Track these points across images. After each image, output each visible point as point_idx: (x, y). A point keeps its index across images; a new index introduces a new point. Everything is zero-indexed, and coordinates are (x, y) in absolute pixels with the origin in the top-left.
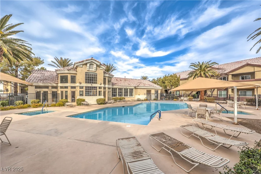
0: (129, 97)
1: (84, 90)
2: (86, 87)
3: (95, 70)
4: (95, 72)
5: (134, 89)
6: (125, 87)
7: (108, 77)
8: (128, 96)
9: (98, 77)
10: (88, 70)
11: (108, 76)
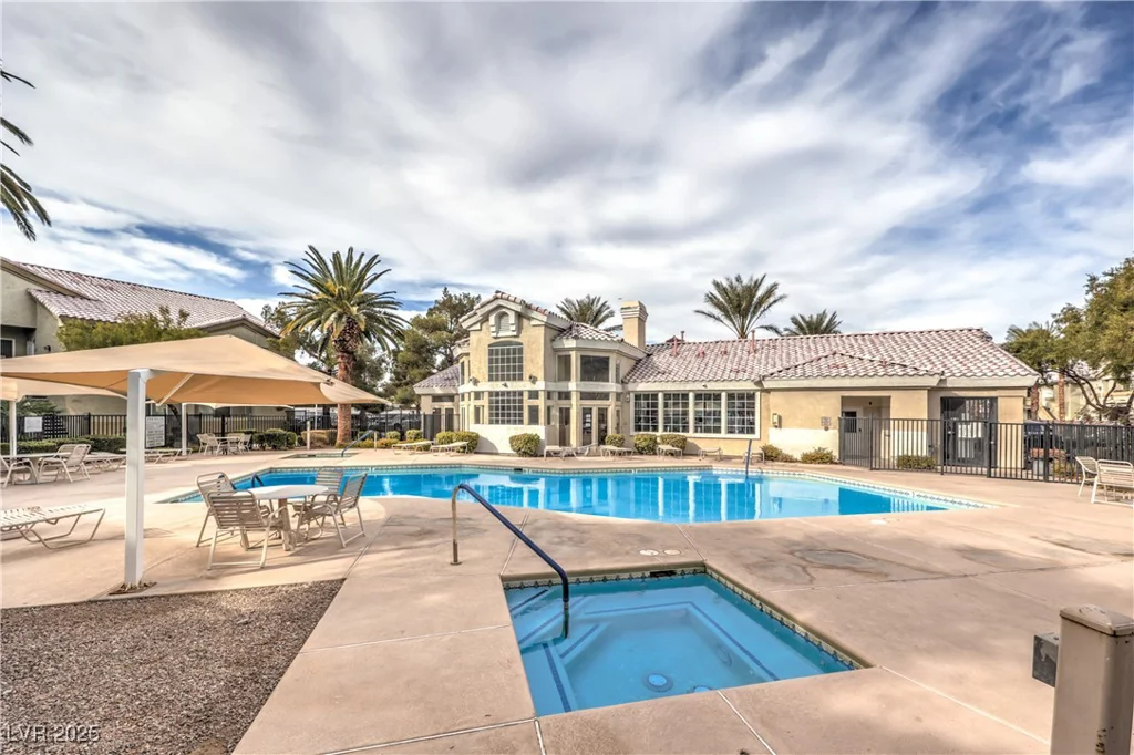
0: (723, 434)
1: (485, 402)
2: (491, 394)
3: (515, 333)
4: (516, 340)
5: (758, 394)
6: (699, 386)
7: (577, 349)
8: (718, 430)
9: (526, 355)
10: (495, 338)
11: (574, 345)
